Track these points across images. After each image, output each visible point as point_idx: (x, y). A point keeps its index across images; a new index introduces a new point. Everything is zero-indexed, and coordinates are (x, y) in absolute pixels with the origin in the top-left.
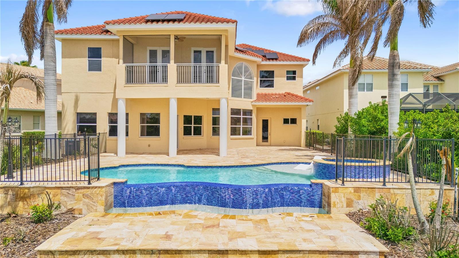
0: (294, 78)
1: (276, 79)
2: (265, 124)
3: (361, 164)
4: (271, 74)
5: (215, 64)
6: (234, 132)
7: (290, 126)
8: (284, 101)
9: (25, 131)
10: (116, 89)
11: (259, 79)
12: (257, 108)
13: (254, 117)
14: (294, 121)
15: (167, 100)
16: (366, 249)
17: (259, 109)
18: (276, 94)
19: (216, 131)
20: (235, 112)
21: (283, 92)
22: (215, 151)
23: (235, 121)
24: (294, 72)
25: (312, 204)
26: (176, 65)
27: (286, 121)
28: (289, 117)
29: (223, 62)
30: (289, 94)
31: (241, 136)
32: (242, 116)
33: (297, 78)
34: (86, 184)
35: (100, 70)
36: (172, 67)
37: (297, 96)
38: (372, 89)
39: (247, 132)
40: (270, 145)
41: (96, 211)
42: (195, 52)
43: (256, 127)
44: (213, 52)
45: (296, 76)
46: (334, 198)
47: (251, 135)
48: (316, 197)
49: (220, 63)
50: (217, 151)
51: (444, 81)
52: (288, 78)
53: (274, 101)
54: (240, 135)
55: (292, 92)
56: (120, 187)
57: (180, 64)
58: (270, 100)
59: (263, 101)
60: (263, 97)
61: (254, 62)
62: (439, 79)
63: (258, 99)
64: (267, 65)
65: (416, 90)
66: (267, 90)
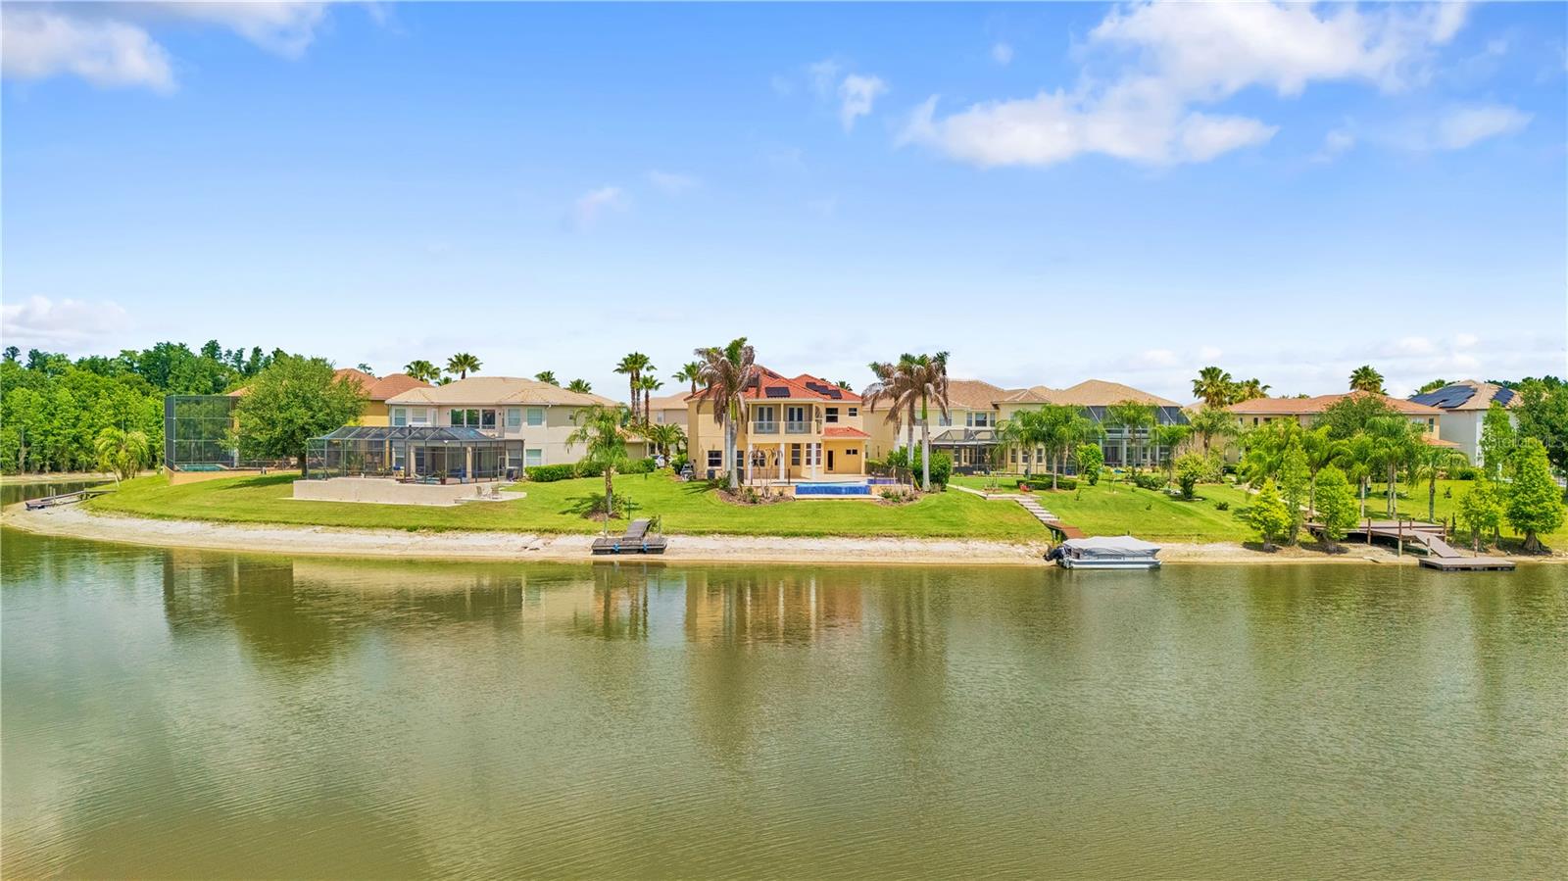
0: (855, 415)
1: (839, 416)
2: (830, 454)
3: (879, 481)
4: (835, 411)
5: (804, 422)
7: (852, 456)
8: (846, 436)
10: (748, 438)
11: (826, 414)
13: (822, 449)
14: (855, 452)
16: (880, 499)
17: (826, 442)
18: (840, 428)
21: (846, 426)
24: (855, 410)
26: (784, 423)
27: (848, 452)
28: (851, 448)
30: (851, 428)
33: (857, 415)
34: (788, 486)
36: (779, 424)
37: (857, 431)
40: (835, 473)
43: (823, 457)
45: (857, 412)
46: (872, 490)
51: (999, 410)
52: (851, 415)
53: (839, 436)
55: (853, 427)
58: (835, 435)
59: (829, 436)
60: (829, 432)
61: (821, 402)
62: (996, 406)
63: (826, 434)
64: (833, 403)
65: (959, 426)
66: (832, 425)
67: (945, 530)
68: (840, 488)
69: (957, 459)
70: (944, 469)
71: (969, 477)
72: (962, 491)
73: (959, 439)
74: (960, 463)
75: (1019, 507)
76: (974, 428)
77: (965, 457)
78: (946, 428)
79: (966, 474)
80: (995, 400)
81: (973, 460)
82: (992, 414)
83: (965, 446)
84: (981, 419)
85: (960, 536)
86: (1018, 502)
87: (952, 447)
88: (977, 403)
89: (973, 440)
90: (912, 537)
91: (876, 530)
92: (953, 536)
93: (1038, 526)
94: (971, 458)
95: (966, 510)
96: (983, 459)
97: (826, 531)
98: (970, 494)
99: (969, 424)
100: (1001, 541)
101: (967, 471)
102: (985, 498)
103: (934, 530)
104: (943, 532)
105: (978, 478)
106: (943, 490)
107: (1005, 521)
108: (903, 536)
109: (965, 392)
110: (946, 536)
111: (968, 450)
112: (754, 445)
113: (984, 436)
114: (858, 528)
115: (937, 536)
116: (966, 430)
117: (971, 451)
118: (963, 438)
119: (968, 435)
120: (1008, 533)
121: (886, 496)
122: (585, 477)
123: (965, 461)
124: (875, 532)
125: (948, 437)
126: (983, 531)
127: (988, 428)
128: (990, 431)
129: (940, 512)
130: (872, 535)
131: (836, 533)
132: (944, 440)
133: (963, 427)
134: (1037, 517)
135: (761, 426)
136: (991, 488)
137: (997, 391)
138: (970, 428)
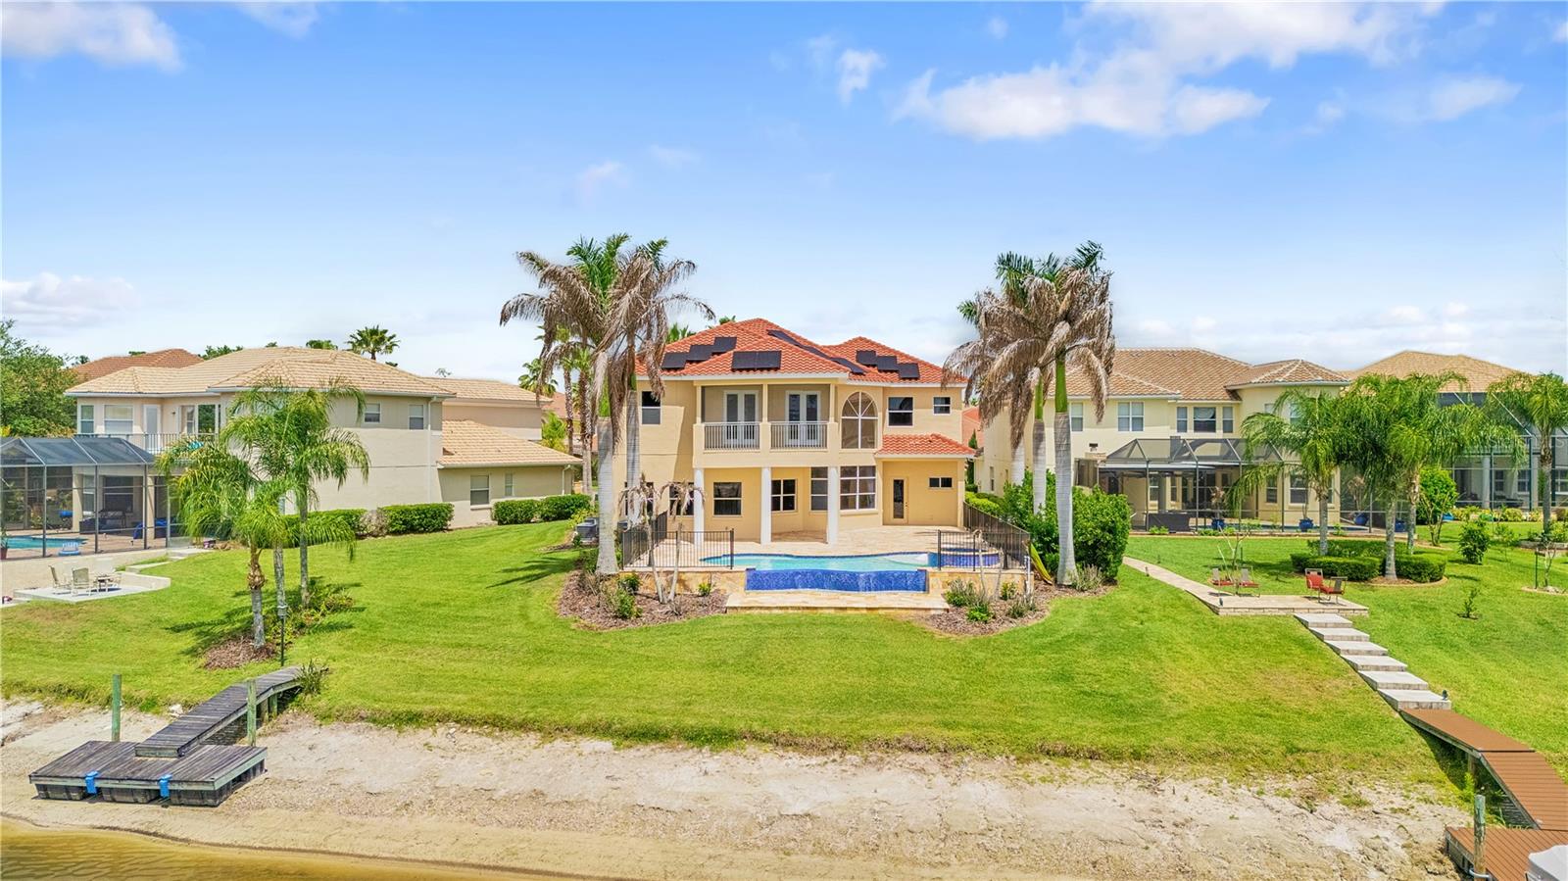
0: (947, 410)
1: (915, 412)
2: (899, 485)
3: (965, 553)
4: (907, 402)
5: (819, 422)
6: (846, 503)
7: (941, 490)
8: (929, 452)
9: (497, 500)
10: (694, 457)
11: (887, 411)
12: (884, 463)
13: (878, 477)
14: (947, 483)
15: (759, 470)
16: (936, 607)
17: (886, 464)
18: (915, 438)
19: (819, 504)
20: (847, 471)
21: (927, 433)
22: (819, 535)
23: (846, 486)
24: (947, 400)
25: (917, 588)
26: (770, 424)
27: (934, 483)
28: (940, 476)
29: (832, 419)
30: (937, 437)
31: (858, 510)
32: (858, 478)
33: (951, 410)
34: (728, 569)
35: (659, 423)
36: (764, 427)
37: (950, 442)
38: (1082, 427)
39: (866, 502)
40: (907, 524)
41: (738, 591)
42: (791, 396)
43: (882, 493)
44: (816, 396)
45: (951, 405)
46: (932, 581)
47: (873, 507)
48: (921, 582)
49: (828, 420)
50: (821, 536)
51: (1241, 400)
52: (937, 410)
53: (912, 451)
54: (855, 508)
55: (942, 435)
56: (752, 573)
57: (776, 423)
58: (905, 450)
59: (893, 452)
60: (893, 443)
61: (878, 388)
62: (1234, 394)
63: (885, 449)
64: (900, 387)
65: (1160, 429)
66: (900, 430)
67: (1091, 731)
68: (854, 576)
69: (1158, 495)
70: (1112, 531)
71: (1179, 536)
72: (1158, 583)
73: (1159, 457)
74: (1161, 505)
75: (1311, 643)
76: (1191, 435)
77: (1174, 491)
78: (1130, 435)
79: (1173, 530)
80: (1232, 382)
81: (1190, 496)
82: (1227, 409)
83: (1171, 473)
84: (1205, 418)
85: (1136, 756)
86: (1305, 624)
87: (1142, 473)
88: (1197, 388)
89: (1189, 458)
90: (989, 756)
91: (889, 723)
92: (1114, 756)
93: (1384, 722)
94: (1185, 492)
95: (1161, 652)
96: (1210, 498)
97: (740, 726)
98: (1174, 591)
99: (1182, 427)
100: (1270, 783)
101: (1175, 523)
102: (1214, 610)
103: (1056, 728)
104: (1086, 742)
105: (1200, 543)
106: (1110, 581)
107: (1276, 694)
108: (962, 749)
109: (1174, 369)
110: (1093, 756)
111: (1179, 480)
112: (707, 471)
113: (1210, 451)
114: (838, 717)
115: (1066, 754)
116: (1174, 440)
117: (1185, 483)
118: (1167, 455)
119: (1179, 449)
120: (1293, 750)
121: (957, 600)
122: (397, 533)
123: (1174, 498)
124: (880, 734)
125: (1136, 453)
126: (1209, 741)
127: (1219, 434)
128: (1224, 441)
129: (1087, 661)
130: (872, 744)
131: (767, 731)
132: (1128, 459)
133: (1168, 431)
134: (1373, 685)
135: (732, 433)
136: (1231, 572)
137: (1236, 367)
138: (1183, 436)
